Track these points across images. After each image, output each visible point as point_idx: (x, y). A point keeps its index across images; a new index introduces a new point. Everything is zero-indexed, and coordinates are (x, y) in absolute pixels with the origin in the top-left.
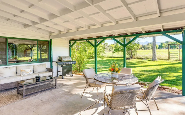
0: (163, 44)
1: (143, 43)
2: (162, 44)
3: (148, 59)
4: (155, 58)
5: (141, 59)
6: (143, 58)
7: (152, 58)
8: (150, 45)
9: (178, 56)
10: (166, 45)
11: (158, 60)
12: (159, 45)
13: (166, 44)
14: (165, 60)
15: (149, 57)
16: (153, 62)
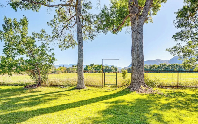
0: (89, 67)
1: (67, 65)
2: (87, 67)
3: (70, 85)
4: (82, 84)
5: (57, 86)
6: (61, 84)
7: (76, 83)
8: (75, 67)
9: (116, 79)
10: (91, 69)
11: (86, 87)
12: (85, 68)
13: (91, 67)
14: (97, 86)
15: (72, 82)
16: (78, 93)
